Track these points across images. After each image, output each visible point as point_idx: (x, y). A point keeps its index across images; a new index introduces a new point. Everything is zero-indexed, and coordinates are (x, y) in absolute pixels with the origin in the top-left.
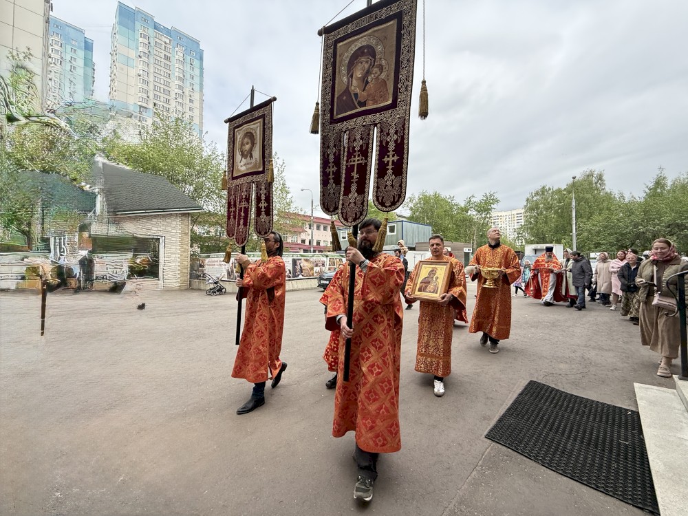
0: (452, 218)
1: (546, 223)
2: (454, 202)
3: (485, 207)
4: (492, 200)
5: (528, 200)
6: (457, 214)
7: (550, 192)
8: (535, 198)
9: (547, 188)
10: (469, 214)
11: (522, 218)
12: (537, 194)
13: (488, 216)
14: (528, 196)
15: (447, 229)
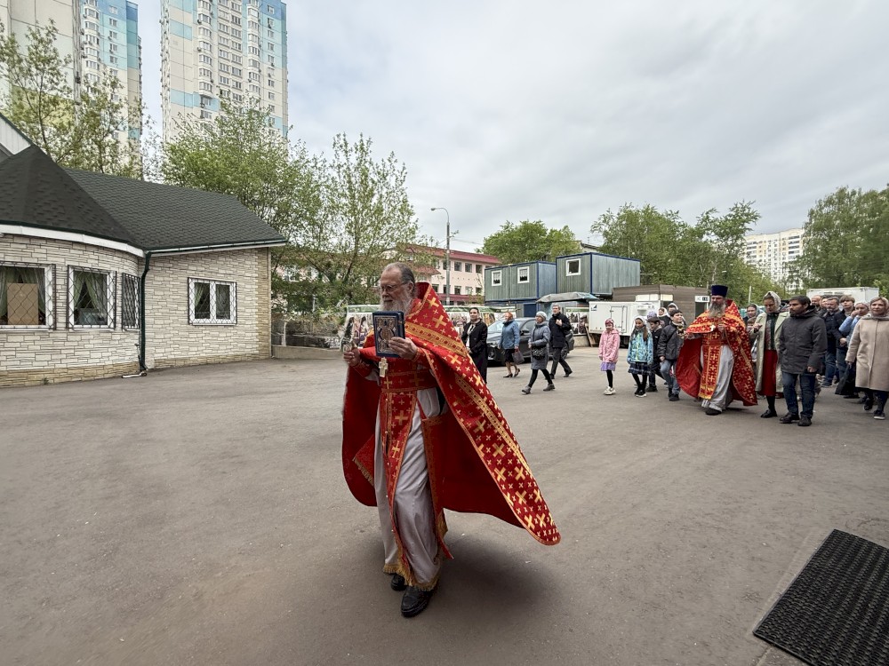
0: (674, 248)
1: (845, 252)
2: (677, 221)
3: (734, 227)
4: (747, 215)
5: (812, 212)
6: (684, 240)
7: (855, 198)
8: (825, 210)
9: (849, 191)
10: (704, 240)
11: (801, 245)
12: (829, 202)
13: (739, 242)
14: (814, 206)
15: (665, 265)
